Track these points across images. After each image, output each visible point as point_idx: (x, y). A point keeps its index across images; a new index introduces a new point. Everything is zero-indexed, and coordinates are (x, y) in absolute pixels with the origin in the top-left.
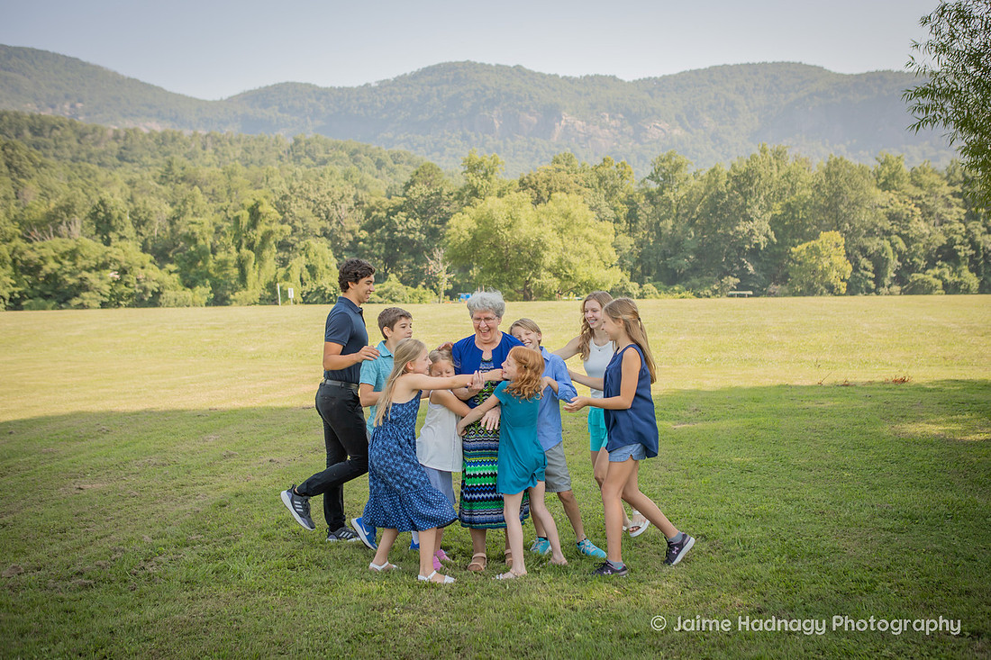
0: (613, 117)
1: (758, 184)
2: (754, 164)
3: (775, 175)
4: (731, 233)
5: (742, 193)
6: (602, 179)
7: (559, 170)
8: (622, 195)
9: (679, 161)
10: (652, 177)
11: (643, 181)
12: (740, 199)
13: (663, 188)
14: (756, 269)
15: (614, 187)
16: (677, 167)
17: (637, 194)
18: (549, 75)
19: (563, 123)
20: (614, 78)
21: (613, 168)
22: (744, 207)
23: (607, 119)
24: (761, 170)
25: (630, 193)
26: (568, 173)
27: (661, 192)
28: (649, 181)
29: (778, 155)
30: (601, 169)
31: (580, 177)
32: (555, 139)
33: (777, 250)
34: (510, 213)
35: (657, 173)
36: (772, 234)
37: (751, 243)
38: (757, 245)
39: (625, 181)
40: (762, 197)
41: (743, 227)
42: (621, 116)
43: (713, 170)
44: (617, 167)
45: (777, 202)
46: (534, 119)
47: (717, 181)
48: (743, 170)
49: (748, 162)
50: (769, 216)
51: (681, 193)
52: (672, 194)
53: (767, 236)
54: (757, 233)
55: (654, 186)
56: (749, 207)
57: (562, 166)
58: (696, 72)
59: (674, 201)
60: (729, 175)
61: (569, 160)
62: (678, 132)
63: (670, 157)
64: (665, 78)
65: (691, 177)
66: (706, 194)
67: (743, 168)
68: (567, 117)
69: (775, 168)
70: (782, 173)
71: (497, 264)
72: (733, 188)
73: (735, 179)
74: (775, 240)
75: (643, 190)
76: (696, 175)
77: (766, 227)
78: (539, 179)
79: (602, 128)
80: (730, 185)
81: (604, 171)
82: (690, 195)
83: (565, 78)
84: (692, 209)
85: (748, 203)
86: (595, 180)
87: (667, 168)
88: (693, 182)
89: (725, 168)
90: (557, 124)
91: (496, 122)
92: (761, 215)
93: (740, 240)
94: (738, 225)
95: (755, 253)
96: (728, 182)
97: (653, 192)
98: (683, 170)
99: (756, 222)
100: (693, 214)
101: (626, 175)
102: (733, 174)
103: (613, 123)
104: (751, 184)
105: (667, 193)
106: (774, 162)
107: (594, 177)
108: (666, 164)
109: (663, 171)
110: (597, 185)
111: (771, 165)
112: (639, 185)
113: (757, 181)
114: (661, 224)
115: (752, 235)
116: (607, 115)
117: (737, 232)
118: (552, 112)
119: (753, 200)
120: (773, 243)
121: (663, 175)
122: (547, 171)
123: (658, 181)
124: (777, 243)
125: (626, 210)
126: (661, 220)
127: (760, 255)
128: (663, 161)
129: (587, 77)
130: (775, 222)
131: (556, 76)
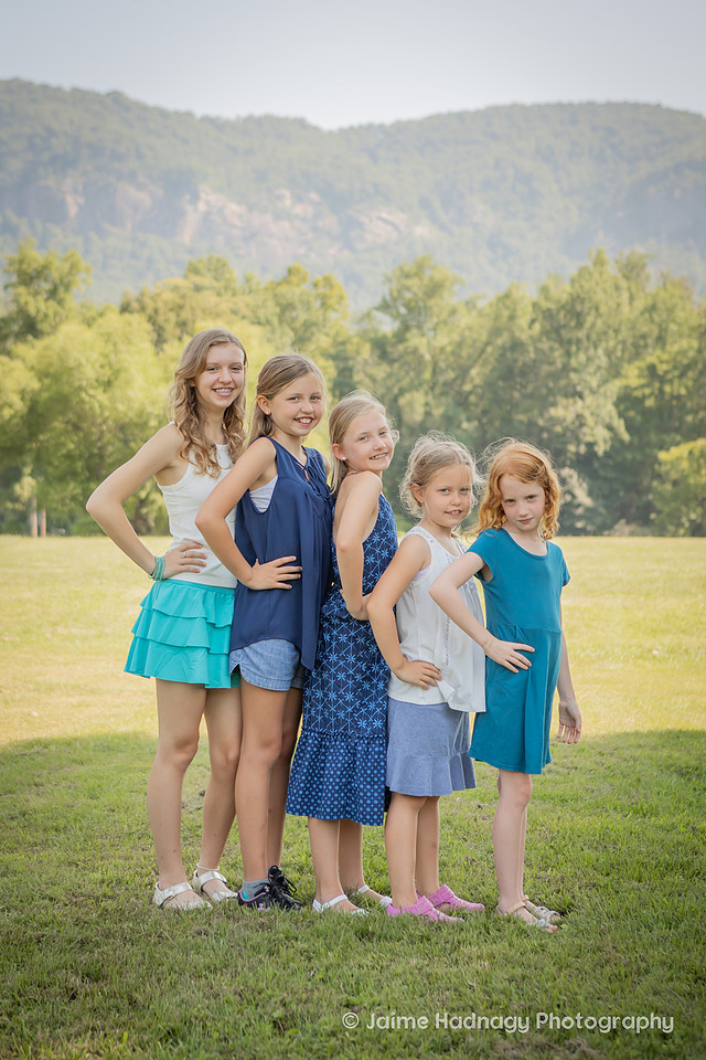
0: (299, 199)
1: (593, 325)
2: (587, 286)
3: (626, 309)
4: (541, 422)
5: (561, 341)
6: (286, 308)
7: (198, 289)
8: (323, 341)
9: (438, 276)
10: (385, 307)
11: (368, 315)
12: (558, 354)
13: (406, 328)
14: (590, 494)
15: (308, 325)
16: (434, 289)
17: (355, 340)
18: (177, 113)
19: (202, 207)
20: (301, 123)
21: (305, 287)
22: (566, 369)
23: (288, 202)
24: (600, 296)
25: (340, 339)
26: (219, 294)
27: (400, 337)
28: (379, 315)
29: (632, 270)
30: (283, 289)
31: (242, 302)
32: (186, 236)
33: (629, 456)
34: (106, 356)
35: (395, 300)
36: (620, 425)
37: (578, 441)
38: (590, 445)
39: (332, 315)
40: (600, 351)
41: (564, 411)
42: (314, 196)
43: (507, 296)
44: (316, 285)
45: (630, 361)
46: (144, 198)
47: (512, 318)
48: (565, 297)
49: (573, 281)
50: (615, 387)
51: (443, 340)
52: (424, 341)
53: (610, 428)
54: (590, 420)
55: (387, 326)
56: (575, 370)
57: (206, 280)
58: (461, 116)
59: (428, 357)
60: (535, 305)
61: (219, 269)
62: (423, 230)
63: (420, 268)
64: (400, 127)
65: (462, 310)
66: (487, 344)
67: (562, 292)
68: (209, 197)
69: (625, 296)
70: (640, 304)
71: (79, 465)
72: (544, 333)
73: (548, 315)
74: (626, 437)
75: (365, 332)
76: (470, 305)
77: (609, 410)
78: (160, 304)
79: (278, 217)
80: (537, 327)
81: (293, 292)
82: (460, 345)
83: (207, 120)
84: (463, 373)
85: (573, 362)
86: (271, 310)
87: (415, 289)
88: (465, 320)
89: (528, 294)
90: (189, 208)
91: (70, 199)
92: (599, 386)
93: (559, 436)
94: (554, 404)
95: (586, 463)
96: (533, 321)
97: (385, 337)
98: (446, 294)
99: (589, 399)
100: (463, 382)
101: (332, 302)
102: (545, 305)
103: (299, 209)
104: (580, 325)
105: (415, 340)
106: (624, 284)
107: (271, 304)
108: (413, 282)
109: (408, 295)
110: (275, 321)
111: (617, 288)
112: (359, 321)
113: (590, 320)
114: (402, 401)
115: (582, 425)
116: (287, 194)
117: (551, 419)
118: (179, 184)
119: (582, 357)
120: (621, 442)
121: (407, 305)
122: (176, 289)
123: (397, 316)
124: (631, 443)
125: (333, 372)
126: (402, 392)
127: (596, 465)
128: (407, 276)
129: (250, 119)
130: (626, 401)
131: (189, 115)
